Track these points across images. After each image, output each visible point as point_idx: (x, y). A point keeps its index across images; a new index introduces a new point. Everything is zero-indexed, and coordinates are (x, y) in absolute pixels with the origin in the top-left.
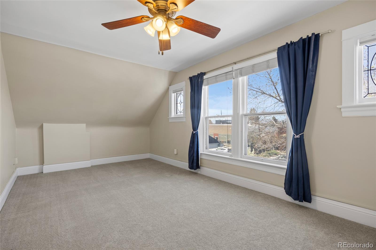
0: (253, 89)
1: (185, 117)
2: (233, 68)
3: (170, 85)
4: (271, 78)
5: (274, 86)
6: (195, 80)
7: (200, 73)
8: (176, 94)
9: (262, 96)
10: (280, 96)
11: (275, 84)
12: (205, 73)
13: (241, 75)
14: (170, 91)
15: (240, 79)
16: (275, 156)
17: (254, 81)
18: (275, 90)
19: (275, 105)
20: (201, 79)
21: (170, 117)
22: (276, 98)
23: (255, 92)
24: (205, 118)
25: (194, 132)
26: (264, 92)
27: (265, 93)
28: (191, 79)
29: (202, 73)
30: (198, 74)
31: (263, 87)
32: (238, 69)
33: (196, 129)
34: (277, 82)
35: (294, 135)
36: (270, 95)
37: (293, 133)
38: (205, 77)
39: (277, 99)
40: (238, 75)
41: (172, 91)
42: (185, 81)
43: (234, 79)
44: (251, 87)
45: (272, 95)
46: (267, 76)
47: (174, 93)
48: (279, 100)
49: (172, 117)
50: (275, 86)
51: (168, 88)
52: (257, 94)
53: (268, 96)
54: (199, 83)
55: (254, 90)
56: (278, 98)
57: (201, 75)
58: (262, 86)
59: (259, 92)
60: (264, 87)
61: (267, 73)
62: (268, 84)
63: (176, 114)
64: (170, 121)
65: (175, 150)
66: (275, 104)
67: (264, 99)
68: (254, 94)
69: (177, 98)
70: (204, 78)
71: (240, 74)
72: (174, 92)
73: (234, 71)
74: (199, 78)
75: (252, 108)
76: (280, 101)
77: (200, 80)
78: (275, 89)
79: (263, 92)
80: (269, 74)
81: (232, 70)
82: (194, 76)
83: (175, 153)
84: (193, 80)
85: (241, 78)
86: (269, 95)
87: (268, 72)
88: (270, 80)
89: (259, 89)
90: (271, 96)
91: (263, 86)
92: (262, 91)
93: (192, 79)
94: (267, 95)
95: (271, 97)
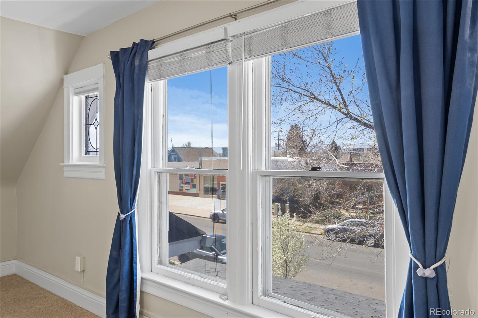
0: (292, 89)
1: (104, 167)
2: (226, 29)
3: (66, 73)
4: (329, 68)
5: (336, 85)
6: (124, 63)
7: (139, 41)
8: (83, 98)
9: (312, 105)
10: (348, 106)
11: (337, 81)
12: (153, 42)
13: (251, 53)
14: (65, 90)
15: (249, 64)
16: (336, 221)
17: (294, 70)
18: (338, 93)
19: (338, 124)
20: (141, 60)
21: (66, 163)
22: (340, 111)
23: (297, 96)
24: (155, 172)
25: (123, 216)
26: (316, 95)
27: (317, 100)
28: (115, 56)
29: (146, 42)
30: (134, 43)
31: (313, 85)
32: (241, 35)
33: (128, 208)
34: (343, 76)
35: (415, 263)
36: (327, 104)
37: (411, 256)
38: (152, 54)
39: (343, 113)
40: (242, 54)
41: (71, 90)
42: (104, 63)
43: (230, 64)
44: (288, 84)
45: (331, 103)
46: (321, 62)
47: (77, 94)
48: (345, 114)
49: (71, 163)
50: (338, 85)
51: (62, 82)
52: (300, 99)
53: (324, 106)
54: (136, 71)
55: (295, 92)
56: (344, 110)
57: (142, 49)
58: (312, 83)
59: (306, 96)
60: (316, 85)
61: (321, 56)
62: (324, 79)
63: (86, 154)
64: (66, 174)
65: (78, 259)
66: (339, 122)
67: (316, 111)
68: (294, 100)
69: (88, 108)
70: (150, 58)
71: (246, 51)
72: (77, 91)
73: (231, 41)
74: (136, 55)
75: (294, 125)
76: (347, 117)
77: (137, 63)
78: (338, 91)
79: (314, 96)
80: (325, 58)
81: (224, 38)
82: (124, 50)
83: (76, 269)
84: (120, 59)
85: (251, 61)
86: (325, 103)
87: (322, 54)
88: (329, 71)
89: (305, 89)
90: (330, 105)
91: (314, 83)
92: (311, 93)
93: (118, 59)
94: (322, 102)
95: (329, 107)
